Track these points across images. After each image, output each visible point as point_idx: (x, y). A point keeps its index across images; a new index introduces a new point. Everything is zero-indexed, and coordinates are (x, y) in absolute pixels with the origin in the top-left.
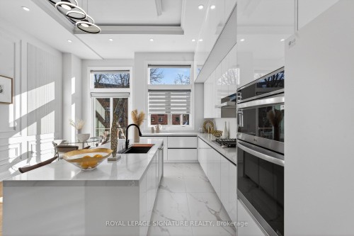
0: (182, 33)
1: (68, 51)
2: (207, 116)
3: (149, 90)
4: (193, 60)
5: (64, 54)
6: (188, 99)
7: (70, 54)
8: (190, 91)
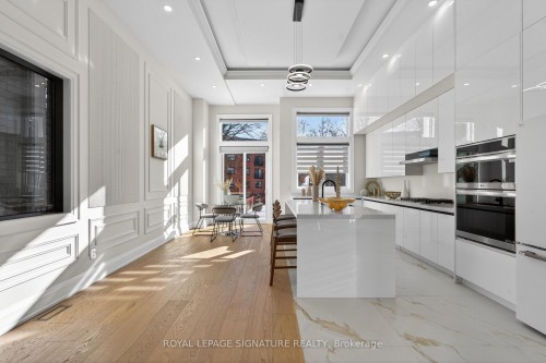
0: (350, 77)
1: (201, 97)
2: (370, 175)
3: (298, 144)
4: (352, 107)
5: (194, 100)
6: (346, 154)
7: (202, 99)
8: (348, 144)
